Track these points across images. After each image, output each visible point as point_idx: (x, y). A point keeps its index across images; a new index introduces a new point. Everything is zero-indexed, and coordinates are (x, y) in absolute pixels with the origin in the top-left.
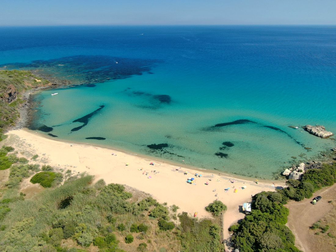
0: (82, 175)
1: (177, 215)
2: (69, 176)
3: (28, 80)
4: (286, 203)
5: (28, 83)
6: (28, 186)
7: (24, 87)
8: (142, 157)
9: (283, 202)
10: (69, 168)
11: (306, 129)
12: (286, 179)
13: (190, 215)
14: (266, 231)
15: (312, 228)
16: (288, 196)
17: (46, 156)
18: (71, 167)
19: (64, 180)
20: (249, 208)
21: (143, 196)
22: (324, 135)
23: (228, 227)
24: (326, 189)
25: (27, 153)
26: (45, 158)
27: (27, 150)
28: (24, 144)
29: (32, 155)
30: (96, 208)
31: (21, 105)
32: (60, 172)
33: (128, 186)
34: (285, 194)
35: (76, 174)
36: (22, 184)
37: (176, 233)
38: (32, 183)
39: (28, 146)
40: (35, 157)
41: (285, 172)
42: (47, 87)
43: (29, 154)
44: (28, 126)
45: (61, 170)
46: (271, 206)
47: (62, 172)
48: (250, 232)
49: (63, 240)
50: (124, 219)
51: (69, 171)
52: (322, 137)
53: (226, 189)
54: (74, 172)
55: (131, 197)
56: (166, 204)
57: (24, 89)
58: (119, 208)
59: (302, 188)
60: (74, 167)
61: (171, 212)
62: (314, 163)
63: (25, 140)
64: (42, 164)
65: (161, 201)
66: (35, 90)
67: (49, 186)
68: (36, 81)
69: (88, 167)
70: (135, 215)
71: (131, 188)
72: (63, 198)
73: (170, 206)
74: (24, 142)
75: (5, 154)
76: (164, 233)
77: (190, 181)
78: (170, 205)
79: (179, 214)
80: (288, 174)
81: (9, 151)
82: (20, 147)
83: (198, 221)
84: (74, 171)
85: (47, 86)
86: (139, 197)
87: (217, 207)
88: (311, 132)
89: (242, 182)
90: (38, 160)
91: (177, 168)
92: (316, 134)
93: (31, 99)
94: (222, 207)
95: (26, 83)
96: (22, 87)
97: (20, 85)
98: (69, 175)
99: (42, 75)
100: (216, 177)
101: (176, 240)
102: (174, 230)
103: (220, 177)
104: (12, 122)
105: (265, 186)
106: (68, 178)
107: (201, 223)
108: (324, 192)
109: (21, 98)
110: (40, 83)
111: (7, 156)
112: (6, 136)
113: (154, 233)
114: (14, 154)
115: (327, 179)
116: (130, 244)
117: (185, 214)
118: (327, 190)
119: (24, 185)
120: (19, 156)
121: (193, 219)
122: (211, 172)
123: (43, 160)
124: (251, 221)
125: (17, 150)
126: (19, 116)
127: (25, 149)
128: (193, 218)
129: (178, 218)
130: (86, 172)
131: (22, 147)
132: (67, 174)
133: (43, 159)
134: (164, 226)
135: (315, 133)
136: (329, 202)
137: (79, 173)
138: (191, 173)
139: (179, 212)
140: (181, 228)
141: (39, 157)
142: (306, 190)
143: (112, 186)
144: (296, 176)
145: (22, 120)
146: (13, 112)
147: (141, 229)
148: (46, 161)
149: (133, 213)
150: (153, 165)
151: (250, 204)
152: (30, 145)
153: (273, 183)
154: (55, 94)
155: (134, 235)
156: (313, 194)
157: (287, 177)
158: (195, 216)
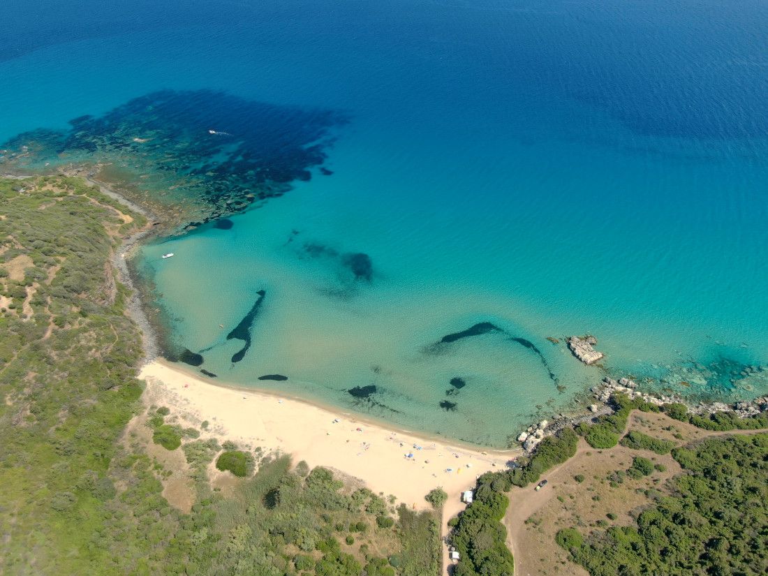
0: (277, 454)
1: (395, 508)
3: (107, 217)
4: (508, 491)
5: (111, 229)
10: (256, 445)
11: (569, 346)
12: (520, 447)
13: (409, 507)
15: (526, 522)
16: (512, 483)
17: (219, 422)
18: (258, 439)
19: (257, 463)
20: (470, 498)
21: (355, 484)
22: (590, 359)
23: (447, 521)
24: (557, 467)
25: (190, 417)
26: (219, 426)
27: (188, 411)
28: (178, 399)
29: (200, 422)
31: (128, 300)
32: (246, 450)
33: (336, 469)
35: (268, 452)
36: (208, 472)
37: (395, 531)
38: (220, 471)
39: (185, 402)
40: (205, 424)
41: (521, 436)
42: (147, 232)
44: (163, 352)
45: (247, 446)
46: (491, 497)
47: (250, 449)
49: (285, 546)
50: (339, 516)
51: (258, 449)
52: (586, 364)
53: (449, 468)
54: (265, 449)
55: (343, 486)
56: (382, 494)
57: (112, 248)
59: (529, 470)
60: (262, 440)
61: (388, 504)
62: (560, 417)
64: (221, 440)
65: (376, 491)
66: (128, 245)
67: (244, 475)
68: (122, 221)
69: (279, 439)
70: (351, 511)
71: (340, 472)
72: (264, 490)
73: (387, 497)
74: (176, 394)
76: (383, 531)
78: (386, 495)
79: (397, 506)
80: (524, 439)
81: (164, 414)
83: (417, 515)
84: (264, 447)
85: (144, 232)
86: (351, 486)
87: (438, 498)
88: (574, 354)
90: (211, 430)
91: (391, 434)
92: (579, 357)
94: (442, 497)
95: (112, 232)
96: (107, 245)
97: (103, 242)
98: (260, 455)
101: (396, 539)
102: (393, 527)
103: (444, 447)
104: (140, 352)
106: (260, 459)
107: (421, 516)
108: (553, 473)
109: (119, 278)
111: (165, 424)
112: (144, 383)
113: (373, 531)
114: (173, 420)
115: (561, 455)
117: (403, 505)
120: (185, 424)
121: (412, 512)
122: (431, 440)
123: (217, 430)
125: (173, 411)
127: (183, 408)
128: (413, 510)
129: (396, 512)
130: (279, 447)
132: (257, 453)
134: (383, 523)
135: (579, 355)
136: (553, 487)
137: (271, 450)
139: (397, 503)
140: (401, 526)
141: (210, 424)
142: (533, 473)
144: (533, 442)
147: (359, 527)
148: (222, 431)
149: (349, 509)
150: (361, 430)
151: (473, 492)
152: (186, 400)
154: (169, 255)
155: (355, 535)
156: (540, 477)
157: (523, 445)
158: (414, 508)
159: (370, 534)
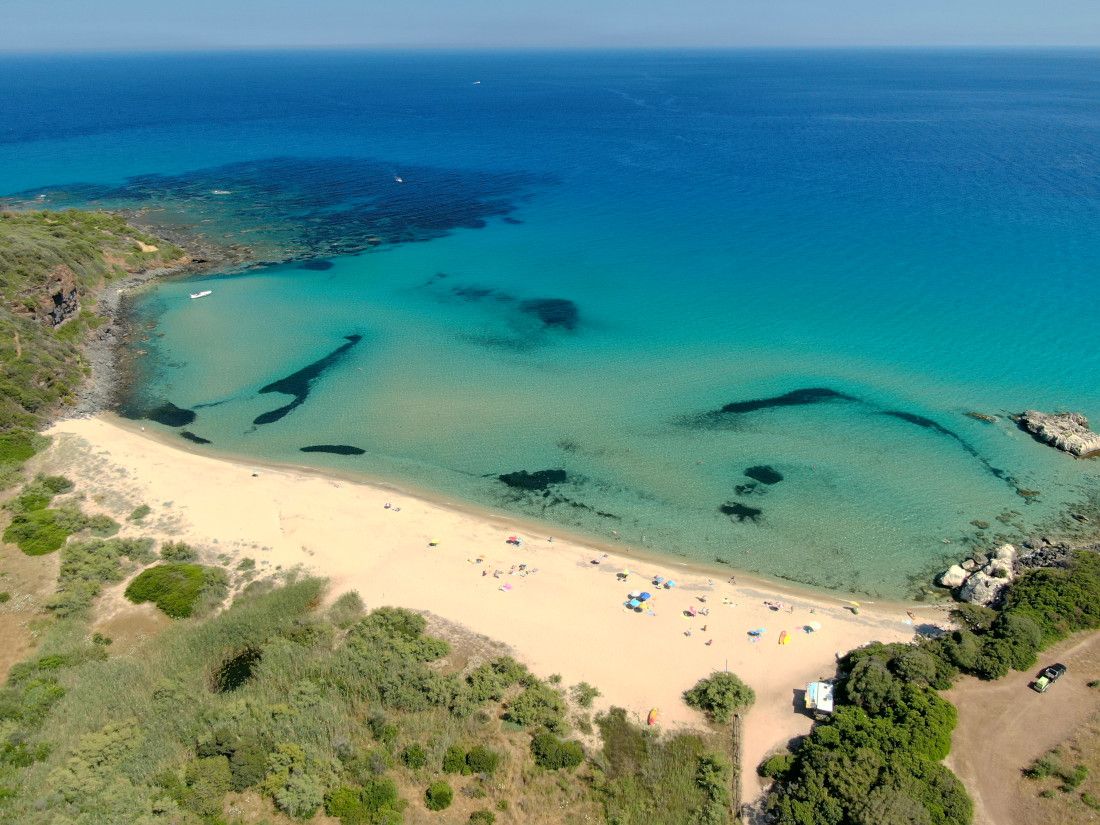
0: (290, 576)
1: (592, 719)
2: (248, 581)
3: (116, 244)
4: (947, 686)
5: (115, 256)
6: (119, 610)
7: (101, 271)
8: (483, 517)
9: (939, 681)
10: (246, 553)
11: (1023, 425)
12: (951, 599)
13: (636, 719)
14: (879, 782)
15: (1030, 773)
16: (954, 662)
17: (175, 511)
18: (254, 547)
19: (232, 592)
20: (825, 699)
21: (483, 650)
22: (1083, 446)
23: (757, 762)
24: (1083, 638)
25: (114, 499)
26: (171, 518)
27: (115, 489)
28: (104, 469)
29: (132, 507)
30: (334, 691)
31: (92, 334)
32: (219, 564)
33: (436, 617)
34: (946, 656)
35: (269, 572)
36: (99, 604)
37: (590, 780)
38: (131, 603)
39: (118, 475)
40: (141, 513)
41: (947, 575)
42: (177, 269)
43: (120, 503)
44: (117, 404)
45: (222, 557)
46: (897, 696)
47: (226, 564)
48: (827, 784)
49: (231, 796)
50: (422, 727)
51: (248, 564)
52: (1076, 454)
53: (753, 630)
54: (266, 566)
55: (446, 653)
56: (556, 679)
57: (103, 279)
58: (407, 693)
59: (1002, 636)
60: (264, 549)
61: (574, 707)
62: (1045, 544)
63: (107, 453)
64: (161, 539)
65: (540, 671)
66: (136, 280)
67: (186, 613)
68: (139, 249)
69: (309, 549)
70: (459, 715)
71: (445, 623)
72: (229, 653)
73: (571, 688)
74: (104, 461)
75: (46, 501)
76: (549, 778)
77: (635, 603)
78: (569, 682)
79: (598, 715)
80: (959, 582)
81: (57, 491)
82: (92, 479)
83: (659, 740)
84: (263, 563)
85: (175, 266)
86: (472, 654)
87: (724, 693)
88: (1039, 436)
89: (806, 606)
90: (150, 523)
91: (597, 555)
92: (1057, 441)
93: (126, 312)
94: (737, 694)
95: (111, 258)
96: (95, 272)
97: (88, 264)
99: (160, 228)
100: (721, 589)
101: (589, 803)
102: (582, 768)
103: (736, 587)
104: (65, 393)
105: (882, 622)
106: (244, 584)
107: (670, 745)
108: (1077, 648)
109: (92, 309)
110: (154, 255)
111: (51, 507)
112: (48, 441)
113: (518, 775)
114: (73, 502)
115: (1087, 607)
116: (443, 813)
117: (619, 714)
118: (1084, 643)
119: (105, 609)
120: (90, 509)
121: (645, 733)
122: (704, 572)
123: (165, 524)
124: (831, 746)
125: (82, 488)
126: (87, 372)
127: (108, 483)
128: (646, 727)
129: (596, 729)
130: (302, 564)
131: (98, 477)
132: (241, 573)
133: (165, 520)
134: (550, 754)
135: (1055, 439)
136: (1090, 685)
137: (278, 568)
138: (640, 573)
139: (601, 706)
140: (604, 762)
141: (153, 513)
142: (1015, 643)
143: (384, 617)
144: (986, 590)
145: (97, 384)
146: (68, 360)
147: (478, 762)
148: (174, 526)
149: (451, 709)
150: (517, 543)
151: (830, 687)
152: (121, 471)
153: (909, 614)
154: (203, 294)
155: (456, 782)
156: (1040, 655)
157: (956, 593)
158: (649, 721)
159: (507, 783)
